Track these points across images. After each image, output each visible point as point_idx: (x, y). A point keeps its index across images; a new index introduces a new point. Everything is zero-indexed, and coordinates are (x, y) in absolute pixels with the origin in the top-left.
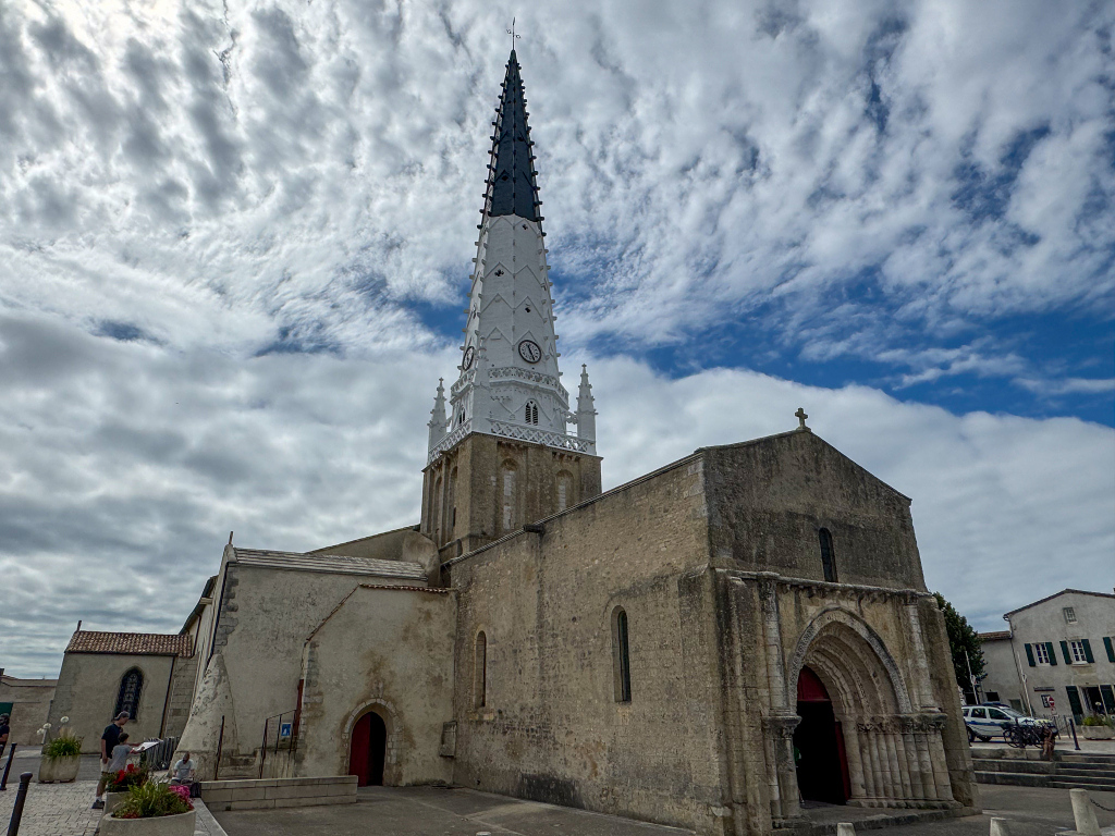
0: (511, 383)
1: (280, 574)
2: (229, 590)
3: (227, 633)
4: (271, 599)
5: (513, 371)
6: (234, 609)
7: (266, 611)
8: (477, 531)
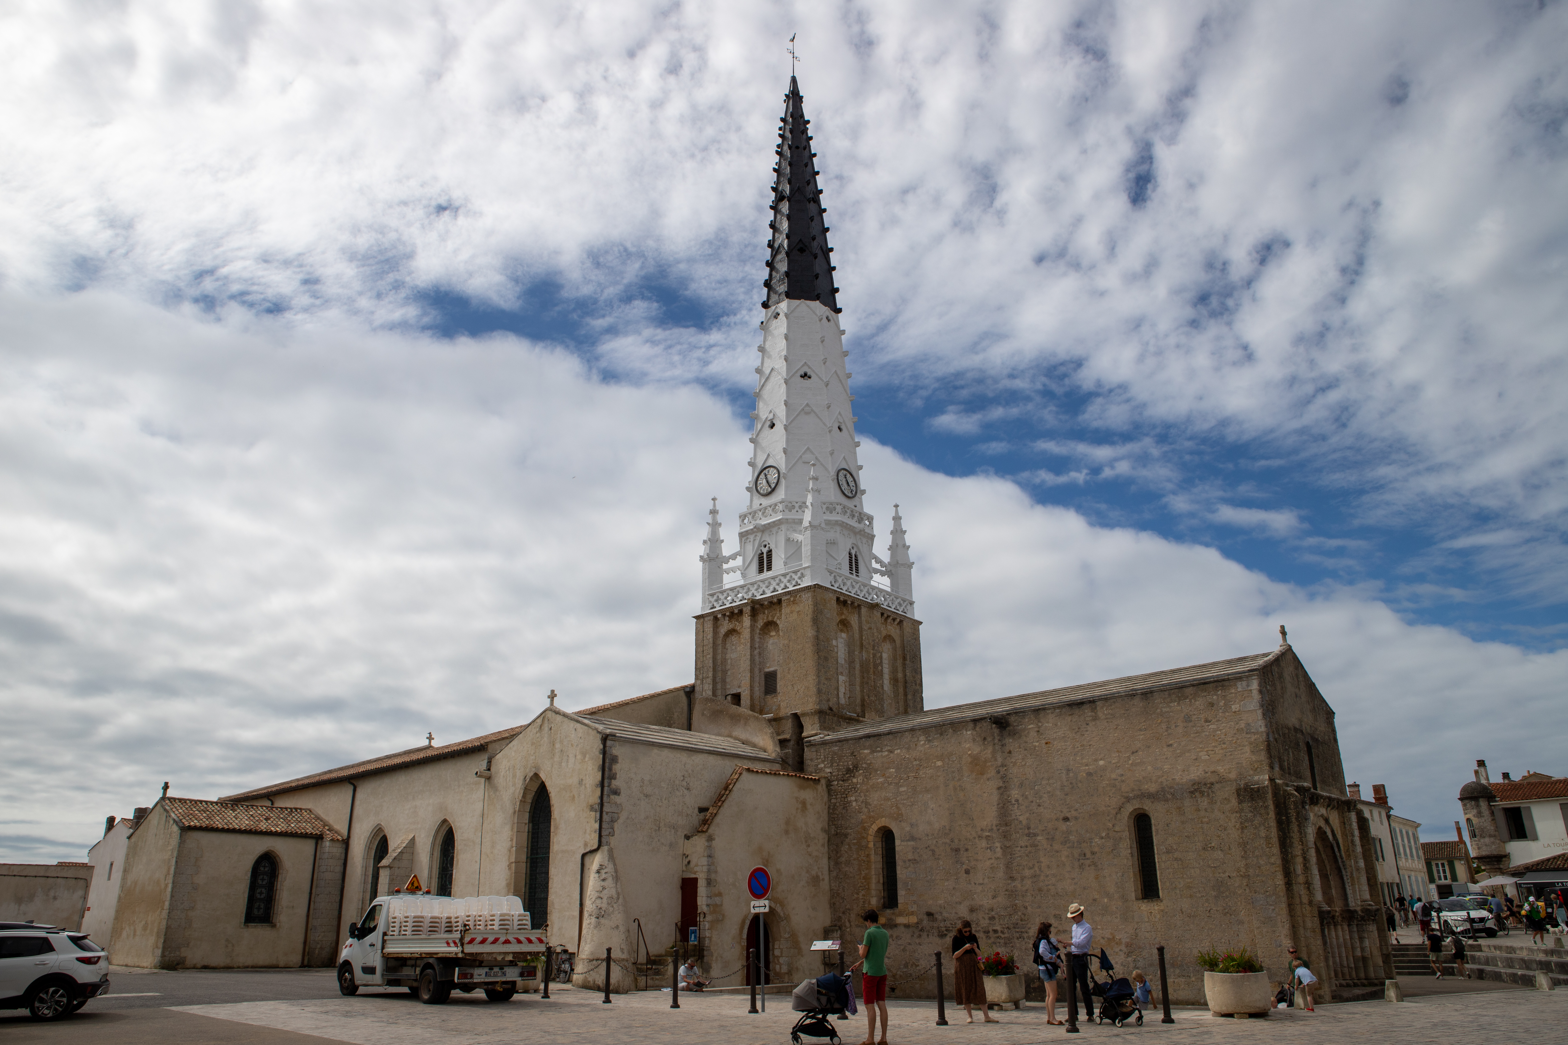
0: (836, 523)
1: (656, 751)
2: (610, 769)
3: (613, 821)
4: (651, 782)
5: (839, 508)
6: (616, 792)
7: (647, 796)
8: (825, 707)
